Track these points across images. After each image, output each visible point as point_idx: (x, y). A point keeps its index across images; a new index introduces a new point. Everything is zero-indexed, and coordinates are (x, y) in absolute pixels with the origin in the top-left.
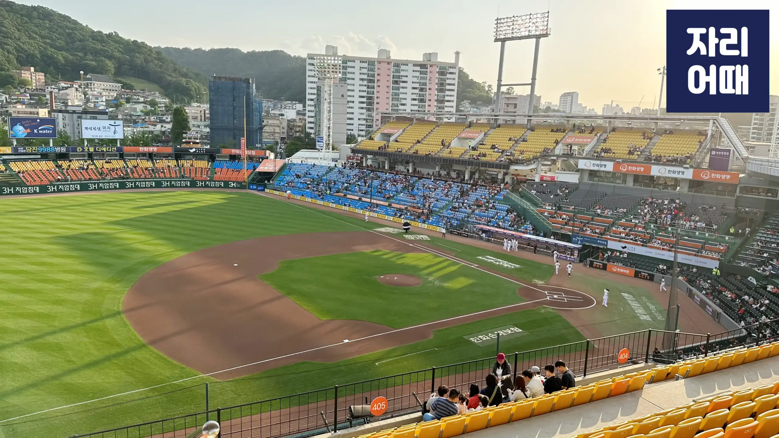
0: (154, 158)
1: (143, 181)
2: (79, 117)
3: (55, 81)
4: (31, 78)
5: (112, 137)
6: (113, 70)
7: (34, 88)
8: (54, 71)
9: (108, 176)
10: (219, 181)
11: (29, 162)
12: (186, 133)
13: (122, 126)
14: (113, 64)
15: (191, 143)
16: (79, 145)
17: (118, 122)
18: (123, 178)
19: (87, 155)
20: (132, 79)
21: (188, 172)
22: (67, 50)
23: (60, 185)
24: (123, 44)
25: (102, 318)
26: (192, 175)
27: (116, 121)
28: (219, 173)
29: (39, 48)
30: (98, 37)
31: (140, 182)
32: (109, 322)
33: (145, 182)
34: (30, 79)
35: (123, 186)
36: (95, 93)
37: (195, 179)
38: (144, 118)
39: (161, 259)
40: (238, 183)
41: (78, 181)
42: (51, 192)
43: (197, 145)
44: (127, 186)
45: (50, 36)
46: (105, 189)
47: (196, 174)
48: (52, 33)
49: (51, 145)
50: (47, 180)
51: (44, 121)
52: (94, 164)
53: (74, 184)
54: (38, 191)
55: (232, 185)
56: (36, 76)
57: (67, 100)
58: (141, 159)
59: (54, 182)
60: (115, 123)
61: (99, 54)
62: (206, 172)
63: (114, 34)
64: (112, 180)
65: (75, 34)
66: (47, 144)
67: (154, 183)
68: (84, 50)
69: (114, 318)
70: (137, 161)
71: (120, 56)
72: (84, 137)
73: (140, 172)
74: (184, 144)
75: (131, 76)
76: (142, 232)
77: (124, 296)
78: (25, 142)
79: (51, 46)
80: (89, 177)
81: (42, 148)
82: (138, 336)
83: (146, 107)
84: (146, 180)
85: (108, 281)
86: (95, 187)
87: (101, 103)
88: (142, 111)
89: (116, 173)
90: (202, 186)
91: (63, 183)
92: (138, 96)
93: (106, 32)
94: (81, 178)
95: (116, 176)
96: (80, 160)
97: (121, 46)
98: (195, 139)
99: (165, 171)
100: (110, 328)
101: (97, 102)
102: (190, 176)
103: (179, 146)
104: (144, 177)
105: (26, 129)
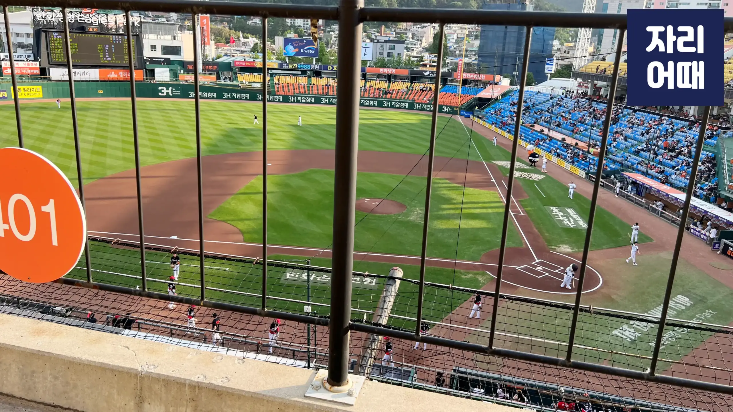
0: (392, 80)
5: (363, 58)
11: (290, 77)
15: (428, 66)
17: (369, 45)
27: (367, 43)
33: (369, 100)
42: (291, 102)
43: (433, 68)
49: (314, 63)
53: (310, 97)
54: (281, 100)
55: (446, 109)
58: (380, 80)
60: (366, 45)
67: (376, 102)
70: (377, 81)
86: (326, 102)
90: (418, 109)
94: (320, 93)
96: (329, 77)
98: (432, 62)
99: (394, 92)
103: (415, 69)
104: (372, 97)
105: (295, 49)
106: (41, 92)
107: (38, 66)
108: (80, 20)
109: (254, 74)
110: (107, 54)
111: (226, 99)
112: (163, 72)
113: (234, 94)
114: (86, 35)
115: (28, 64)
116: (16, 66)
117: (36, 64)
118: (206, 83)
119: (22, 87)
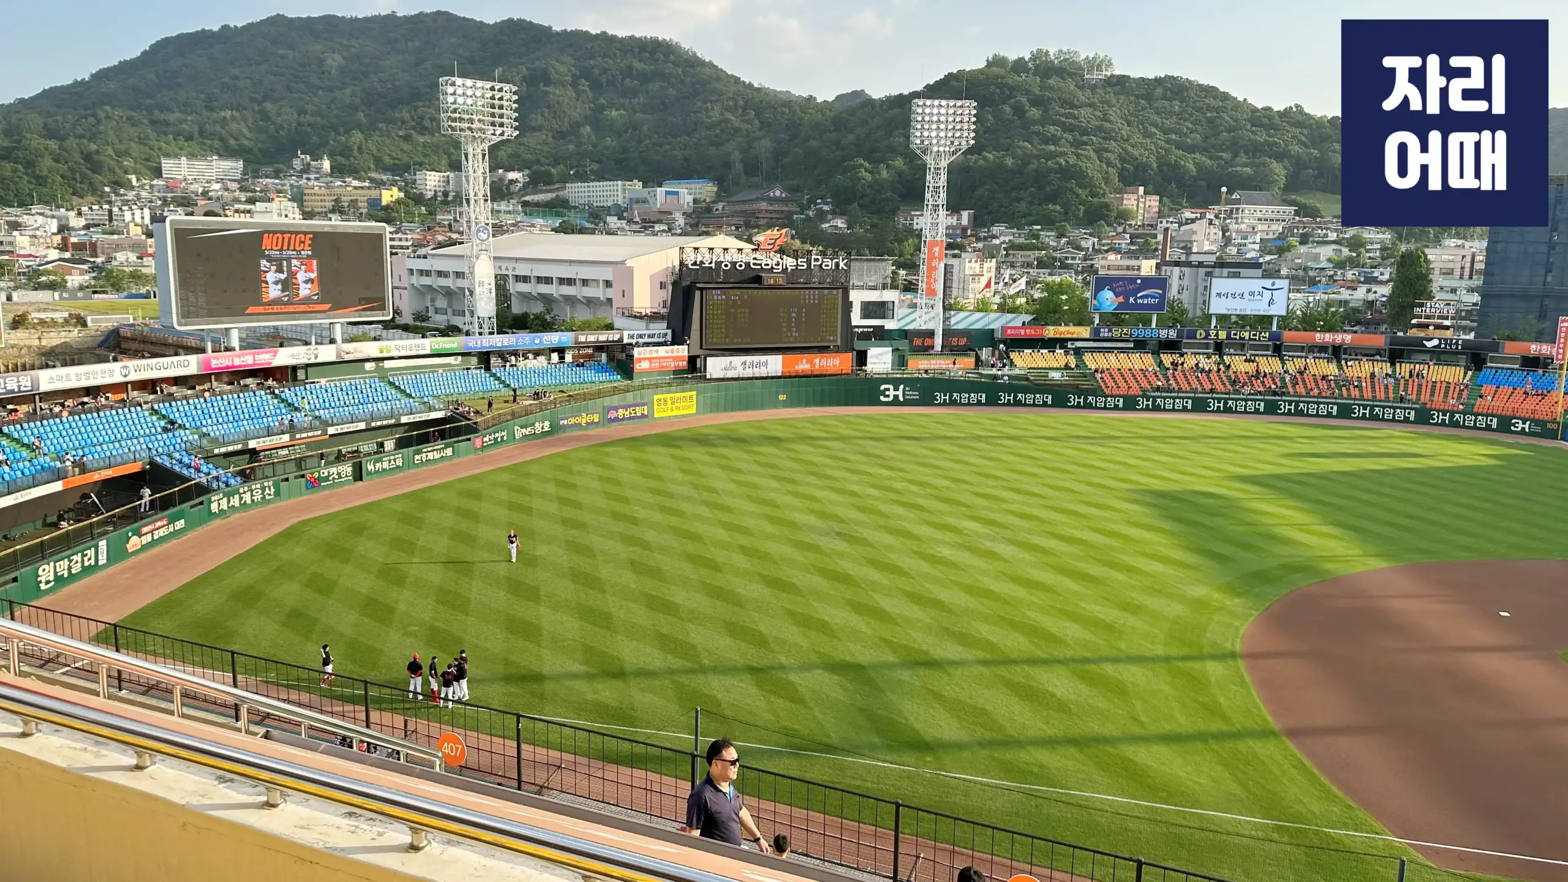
0: (1343, 356)
1: (1314, 403)
2: (1208, 274)
3: (1175, 210)
4: (1138, 206)
5: (1264, 311)
6: (1282, 181)
7: (1139, 223)
8: (1176, 190)
9: (1245, 387)
10: (1487, 416)
11: (1114, 354)
12: (1421, 305)
13: (1286, 290)
14: (1285, 168)
15: (1431, 328)
16: (1201, 326)
17: (1279, 283)
18: (1275, 393)
19: (1212, 346)
20: (1320, 195)
21: (1415, 390)
22: (1203, 150)
23: (1159, 397)
24: (1310, 127)
25: (1201, 658)
26: (1422, 397)
27: (1276, 281)
28: (1489, 398)
29: (1158, 152)
30: (1264, 119)
31: (1308, 403)
32: (1214, 669)
33: (1318, 403)
34: (1135, 208)
35: (1272, 409)
36: (1243, 226)
37: (1428, 406)
38: (1332, 273)
39: (1329, 566)
40: (1536, 422)
41: (1190, 392)
42: (1142, 409)
43: (1443, 331)
44: (1281, 409)
45: (1179, 129)
46: (1236, 412)
47: (1432, 394)
48: (1182, 122)
49: (1154, 325)
50: (1138, 387)
51: (1148, 282)
52: (1223, 363)
53: (1183, 398)
54: (1121, 405)
55: (1520, 425)
56: (1145, 203)
57: (1191, 242)
58: (1315, 358)
59: (1148, 391)
60: (1273, 284)
61: (1261, 151)
62: (1457, 389)
63: (1294, 109)
64: (1253, 394)
65: (1222, 118)
66: (1147, 322)
67: (1335, 408)
68: (1234, 147)
69: (1223, 664)
70: (1308, 360)
71: (1300, 151)
72: (1211, 312)
73: (1310, 384)
74: (1414, 330)
75: (1317, 190)
76: (1299, 504)
77: (1247, 624)
78: (1113, 319)
79: (1177, 148)
80: (1210, 387)
81: (1138, 329)
82: (1264, 711)
83: (1341, 251)
84: (1319, 400)
85: (1220, 589)
87: (1251, 246)
88: (1329, 260)
89: (1263, 382)
90: (1443, 424)
91: (1163, 394)
92: (1327, 229)
93: (1279, 107)
94: (1196, 388)
95: (1262, 389)
96: (1199, 354)
97: (1306, 132)
98: (1439, 318)
99: (1364, 384)
100: (1213, 679)
101: (1245, 245)
102: (1418, 399)
103: (1400, 334)
104: (1316, 395)
105: (1117, 295)
106: (695, 403)
107: (686, 354)
108: (754, 264)
109: (1042, 351)
110: (793, 325)
111: (1004, 405)
112: (881, 355)
113: (1020, 395)
114: (765, 291)
115: (672, 352)
116: (654, 355)
117: (683, 350)
118: (960, 373)
119: (668, 396)
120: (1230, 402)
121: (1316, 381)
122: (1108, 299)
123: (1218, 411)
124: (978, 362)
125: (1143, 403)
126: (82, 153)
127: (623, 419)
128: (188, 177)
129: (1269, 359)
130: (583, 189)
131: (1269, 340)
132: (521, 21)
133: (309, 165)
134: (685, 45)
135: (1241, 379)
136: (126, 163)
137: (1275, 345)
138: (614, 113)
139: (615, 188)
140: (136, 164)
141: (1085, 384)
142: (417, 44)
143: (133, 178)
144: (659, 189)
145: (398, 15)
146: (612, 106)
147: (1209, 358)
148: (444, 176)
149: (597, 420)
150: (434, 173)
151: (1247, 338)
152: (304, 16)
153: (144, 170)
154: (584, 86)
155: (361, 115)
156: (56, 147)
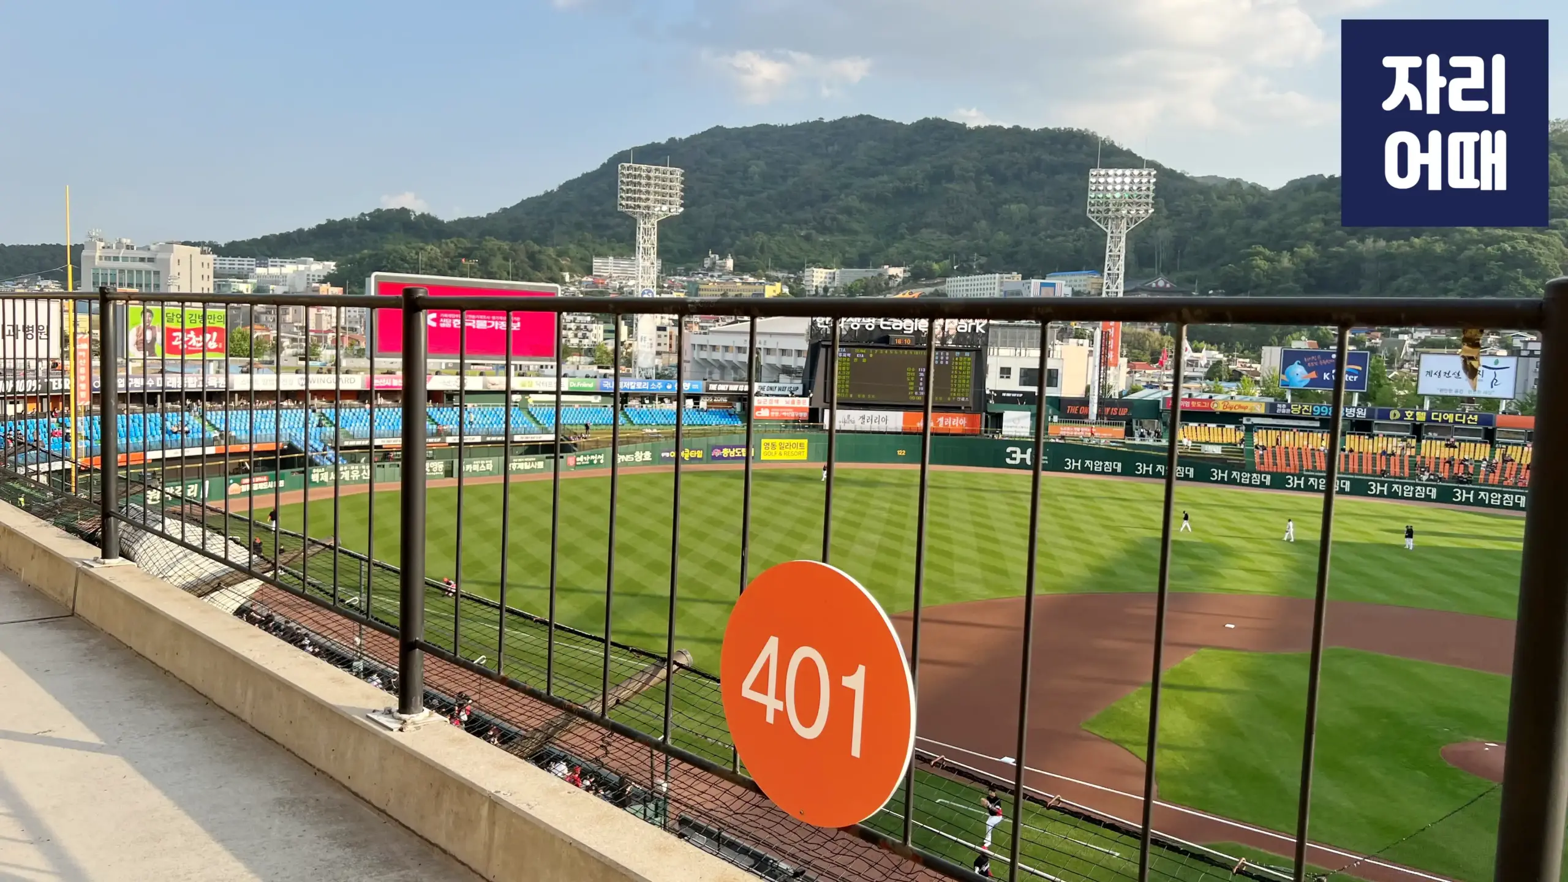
9: (1426, 472)
11: (1292, 433)
17: (1505, 361)
18: (1462, 482)
19: (1410, 430)
27: (1499, 359)
31: (1492, 492)
33: (1502, 493)
35: (1446, 496)
42: (1292, 489)
44: (1457, 498)
46: (1403, 498)
52: (1418, 448)
54: (1268, 483)
60: (1498, 362)
64: (1432, 480)
81: (1321, 407)
86: (1382, 491)
89: (1452, 469)
91: (1318, 474)
95: (1446, 475)
96: (1393, 436)
104: (1511, 484)
105: (1309, 370)
106: (806, 450)
107: (807, 405)
108: (885, 325)
109: (1209, 425)
110: (921, 384)
111: (1141, 475)
112: (1019, 419)
113: (1160, 466)
114: (891, 351)
115: (794, 402)
116: (774, 404)
117: (804, 402)
118: (1103, 441)
119: (777, 441)
120: (1395, 486)
121: (1518, 471)
122: (1299, 374)
123: (1381, 495)
124: (1129, 433)
125: (1293, 482)
126: (527, 252)
127: (729, 458)
128: (614, 275)
129: (1478, 445)
130: (962, 284)
131: (1479, 423)
132: (937, 121)
133: (714, 263)
134: (1102, 135)
135: (1427, 462)
136: (564, 262)
137: (1486, 429)
138: (1014, 207)
139: (993, 281)
140: (572, 262)
141: (1234, 459)
142: (836, 147)
143: (567, 276)
144: (1033, 281)
145: (826, 120)
146: (1017, 200)
147: (1404, 440)
148: (830, 273)
149: (700, 456)
150: (822, 270)
151: (1451, 421)
152: (740, 127)
153: (578, 269)
154: (988, 181)
155: (769, 216)
156: (507, 247)
